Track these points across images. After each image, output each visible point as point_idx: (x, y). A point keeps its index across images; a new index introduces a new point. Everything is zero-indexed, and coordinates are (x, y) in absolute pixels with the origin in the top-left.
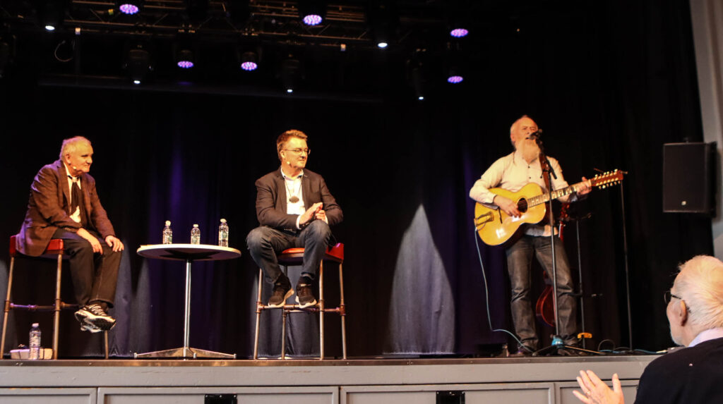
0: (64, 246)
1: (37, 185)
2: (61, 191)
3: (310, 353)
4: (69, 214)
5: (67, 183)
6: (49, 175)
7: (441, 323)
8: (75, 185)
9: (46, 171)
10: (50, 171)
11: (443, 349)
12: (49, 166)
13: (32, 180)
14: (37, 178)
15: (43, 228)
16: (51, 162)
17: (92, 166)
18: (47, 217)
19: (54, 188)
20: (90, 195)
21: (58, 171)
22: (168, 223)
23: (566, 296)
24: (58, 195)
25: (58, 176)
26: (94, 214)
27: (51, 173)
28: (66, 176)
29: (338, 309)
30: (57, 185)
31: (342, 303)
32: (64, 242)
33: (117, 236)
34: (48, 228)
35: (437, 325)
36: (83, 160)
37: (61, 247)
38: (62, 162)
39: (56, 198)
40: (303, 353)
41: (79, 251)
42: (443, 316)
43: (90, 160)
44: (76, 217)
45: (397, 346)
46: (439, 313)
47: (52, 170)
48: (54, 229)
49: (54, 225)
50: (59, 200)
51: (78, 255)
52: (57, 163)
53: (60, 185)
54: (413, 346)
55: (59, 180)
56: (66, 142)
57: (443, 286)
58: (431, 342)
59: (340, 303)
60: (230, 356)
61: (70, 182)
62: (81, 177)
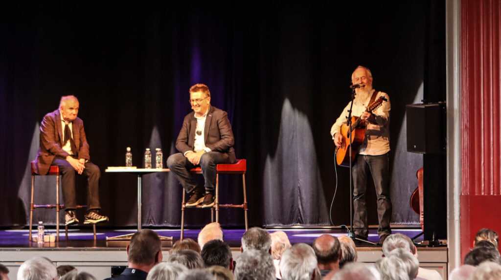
0: (59, 170)
1: (42, 127)
2: (56, 131)
4: (61, 146)
5: (61, 125)
6: (49, 120)
9: (47, 118)
10: (50, 118)
12: (49, 115)
14: (42, 123)
15: (46, 156)
18: (48, 149)
19: (52, 129)
21: (55, 118)
23: (382, 200)
24: (55, 134)
25: (55, 121)
27: (50, 119)
28: (60, 120)
29: (242, 205)
30: (54, 126)
31: (245, 202)
32: (59, 168)
34: (49, 157)
37: (58, 171)
38: (59, 112)
39: (53, 135)
41: (65, 173)
44: (67, 148)
47: (51, 117)
48: (52, 157)
49: (53, 154)
50: (55, 137)
51: (65, 175)
52: (55, 112)
53: (56, 127)
55: (55, 124)
59: (243, 201)
60: (169, 238)
61: (63, 125)
62: (73, 122)
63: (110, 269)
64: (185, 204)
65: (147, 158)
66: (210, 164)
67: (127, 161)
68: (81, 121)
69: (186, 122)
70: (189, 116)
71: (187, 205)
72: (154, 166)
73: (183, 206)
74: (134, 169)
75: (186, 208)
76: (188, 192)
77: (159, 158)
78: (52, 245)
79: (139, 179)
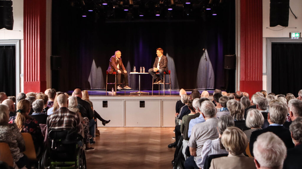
0: (116, 73)
1: (111, 60)
3: (176, 88)
7: (211, 81)
8: (118, 60)
11: (211, 88)
12: (113, 56)
13: (110, 59)
14: (111, 59)
16: (113, 55)
17: (121, 57)
19: (114, 61)
20: (121, 62)
22: (135, 67)
26: (122, 66)
27: (113, 58)
33: (126, 70)
35: (210, 81)
36: (119, 55)
38: (115, 56)
40: (174, 89)
42: (211, 79)
43: (121, 55)
44: (118, 67)
45: (199, 87)
46: (210, 78)
50: (115, 63)
51: (118, 75)
52: (114, 56)
54: (203, 87)
55: (115, 59)
56: (116, 52)
57: (211, 71)
58: (208, 86)
60: (148, 93)
61: (117, 59)
62: (119, 59)
63: (139, 101)
64: (154, 83)
65: (141, 70)
66: (162, 72)
67: (134, 71)
68: (121, 59)
69: (156, 59)
70: (157, 57)
71: (155, 83)
72: (142, 72)
73: (153, 84)
74: (137, 73)
75: (154, 84)
76: (155, 79)
77: (144, 70)
78: (115, 95)
79: (139, 76)
